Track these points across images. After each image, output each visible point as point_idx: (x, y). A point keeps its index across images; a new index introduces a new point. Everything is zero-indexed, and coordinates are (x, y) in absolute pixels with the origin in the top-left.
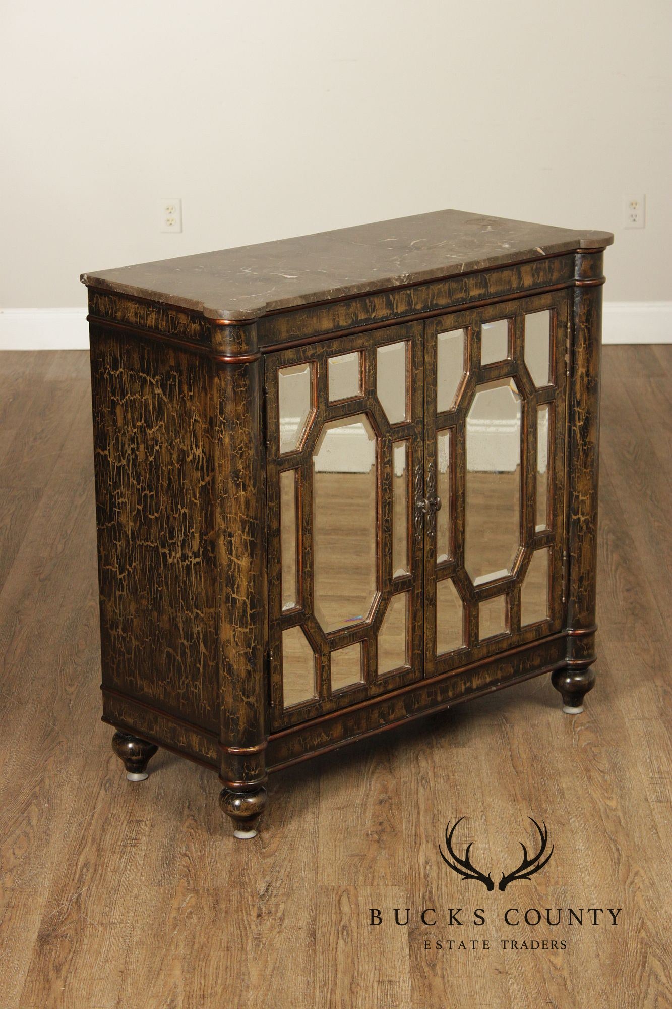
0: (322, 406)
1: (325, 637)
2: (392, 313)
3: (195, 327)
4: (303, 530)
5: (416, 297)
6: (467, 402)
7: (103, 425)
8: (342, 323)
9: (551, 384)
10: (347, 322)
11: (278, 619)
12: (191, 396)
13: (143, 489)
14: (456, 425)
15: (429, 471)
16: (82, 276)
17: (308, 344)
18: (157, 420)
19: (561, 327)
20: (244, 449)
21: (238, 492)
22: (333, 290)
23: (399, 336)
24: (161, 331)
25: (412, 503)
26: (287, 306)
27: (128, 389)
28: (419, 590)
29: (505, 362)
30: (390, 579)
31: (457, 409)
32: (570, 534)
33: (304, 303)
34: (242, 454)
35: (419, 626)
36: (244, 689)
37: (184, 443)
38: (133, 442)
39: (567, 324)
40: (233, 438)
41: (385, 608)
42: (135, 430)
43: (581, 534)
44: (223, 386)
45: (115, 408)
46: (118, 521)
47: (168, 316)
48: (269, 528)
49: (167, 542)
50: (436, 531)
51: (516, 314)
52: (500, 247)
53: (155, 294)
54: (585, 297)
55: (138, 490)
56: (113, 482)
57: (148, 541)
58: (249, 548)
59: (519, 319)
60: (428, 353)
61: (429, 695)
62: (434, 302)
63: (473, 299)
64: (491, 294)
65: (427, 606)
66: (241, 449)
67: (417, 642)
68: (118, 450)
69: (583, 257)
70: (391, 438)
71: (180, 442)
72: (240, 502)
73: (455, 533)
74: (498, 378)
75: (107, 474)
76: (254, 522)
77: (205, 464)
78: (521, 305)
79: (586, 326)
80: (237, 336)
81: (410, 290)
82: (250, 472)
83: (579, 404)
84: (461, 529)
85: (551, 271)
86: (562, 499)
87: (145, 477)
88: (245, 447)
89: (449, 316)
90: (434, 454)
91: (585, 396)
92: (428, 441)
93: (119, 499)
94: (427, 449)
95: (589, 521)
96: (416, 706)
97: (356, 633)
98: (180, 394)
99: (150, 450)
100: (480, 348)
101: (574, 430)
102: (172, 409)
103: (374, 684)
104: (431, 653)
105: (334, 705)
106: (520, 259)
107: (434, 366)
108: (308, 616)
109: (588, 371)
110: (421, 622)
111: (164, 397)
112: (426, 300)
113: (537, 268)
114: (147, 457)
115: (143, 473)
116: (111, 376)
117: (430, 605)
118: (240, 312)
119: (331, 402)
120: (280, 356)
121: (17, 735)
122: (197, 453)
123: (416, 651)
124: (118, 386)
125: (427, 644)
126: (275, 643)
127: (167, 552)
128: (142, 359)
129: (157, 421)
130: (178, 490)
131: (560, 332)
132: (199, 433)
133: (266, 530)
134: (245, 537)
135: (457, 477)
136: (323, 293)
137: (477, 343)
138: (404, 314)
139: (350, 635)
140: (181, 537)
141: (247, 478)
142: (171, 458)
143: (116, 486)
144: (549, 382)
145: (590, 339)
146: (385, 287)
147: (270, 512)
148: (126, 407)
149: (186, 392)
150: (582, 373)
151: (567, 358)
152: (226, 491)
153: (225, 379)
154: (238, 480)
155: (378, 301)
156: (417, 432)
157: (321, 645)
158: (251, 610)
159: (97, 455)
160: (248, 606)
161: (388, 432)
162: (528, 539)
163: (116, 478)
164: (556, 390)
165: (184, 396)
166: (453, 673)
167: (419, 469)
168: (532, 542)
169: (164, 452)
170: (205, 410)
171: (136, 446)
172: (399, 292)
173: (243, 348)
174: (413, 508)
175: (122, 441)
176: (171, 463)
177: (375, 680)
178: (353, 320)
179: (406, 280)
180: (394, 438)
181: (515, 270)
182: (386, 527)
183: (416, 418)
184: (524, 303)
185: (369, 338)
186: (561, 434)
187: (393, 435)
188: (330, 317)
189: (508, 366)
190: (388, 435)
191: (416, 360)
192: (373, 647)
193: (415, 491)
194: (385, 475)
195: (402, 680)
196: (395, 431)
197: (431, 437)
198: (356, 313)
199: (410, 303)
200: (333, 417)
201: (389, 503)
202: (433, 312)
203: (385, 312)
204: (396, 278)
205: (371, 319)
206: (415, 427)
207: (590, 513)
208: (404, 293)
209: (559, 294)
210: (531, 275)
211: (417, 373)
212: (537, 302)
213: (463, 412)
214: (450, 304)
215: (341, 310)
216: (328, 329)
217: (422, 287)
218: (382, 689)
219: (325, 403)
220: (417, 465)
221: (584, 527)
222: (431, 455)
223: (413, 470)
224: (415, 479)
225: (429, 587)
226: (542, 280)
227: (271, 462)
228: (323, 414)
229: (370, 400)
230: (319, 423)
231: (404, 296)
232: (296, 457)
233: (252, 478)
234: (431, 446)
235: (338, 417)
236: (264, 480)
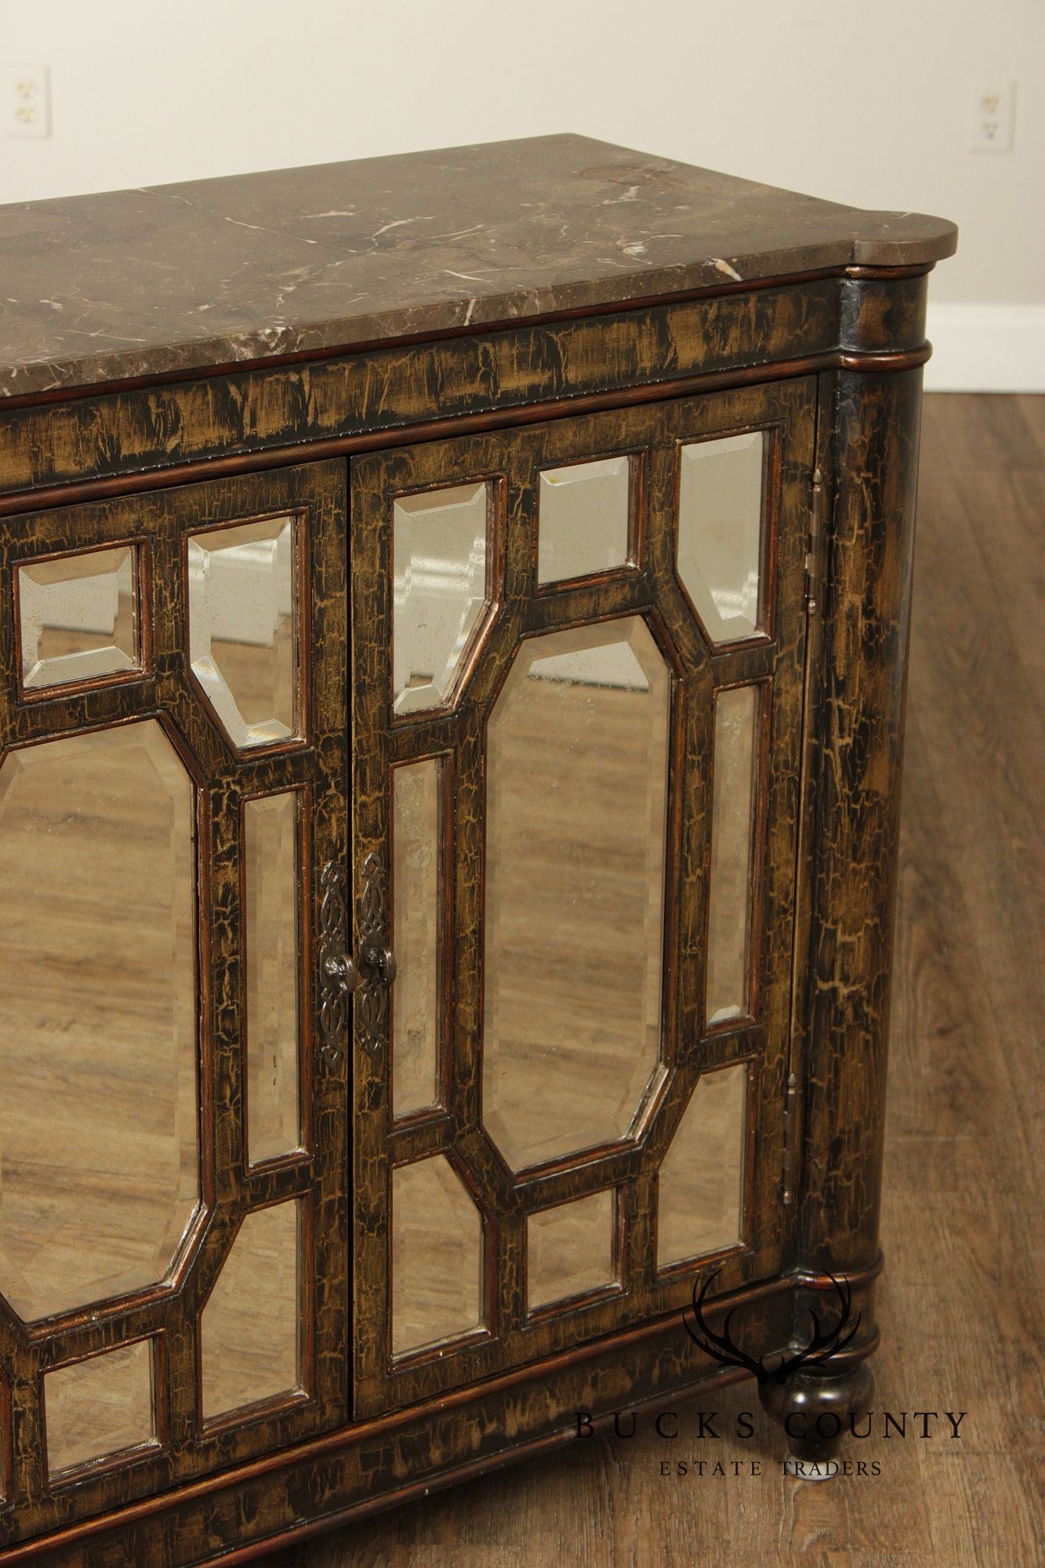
0: (1, 705)
1: (24, 1336)
2: (240, 439)
5: (317, 393)
6: (490, 685)
8: (64, 464)
9: (762, 634)
10: (80, 463)
14: (455, 748)
15: (367, 876)
19: (793, 478)
22: (20, 372)
23: (261, 504)
25: (312, 965)
28: (333, 1193)
29: (617, 576)
30: (240, 1171)
31: (459, 705)
32: (811, 1028)
35: (336, 1289)
39: (813, 471)
41: (226, 1246)
43: (839, 1030)
50: (389, 1035)
51: (650, 444)
52: (617, 253)
54: (866, 401)
59: (661, 457)
60: (361, 550)
61: (367, 1462)
62: (382, 406)
63: (510, 399)
64: (571, 388)
65: (362, 1234)
67: (328, 1329)
69: (863, 288)
70: (238, 788)
73: (453, 1038)
74: (593, 618)
78: (670, 418)
79: (867, 481)
81: (298, 372)
83: (842, 688)
84: (471, 1026)
85: (764, 323)
86: (789, 939)
89: (433, 447)
90: (383, 827)
91: (859, 669)
92: (363, 792)
94: (361, 815)
95: (861, 999)
96: (328, 1493)
97: (128, 1317)
100: (533, 538)
101: (827, 756)
103: (190, 1449)
104: (373, 1355)
105: (56, 1514)
106: (660, 289)
107: (381, 587)
109: (869, 601)
110: (342, 1277)
112: (352, 404)
113: (718, 318)
117: (371, 1230)
119: (33, 690)
123: (327, 1354)
125: (361, 1332)
131: (791, 496)
135: (459, 890)
137: (524, 524)
138: (275, 441)
139: (106, 1326)
144: (756, 629)
145: (878, 514)
146: (204, 363)
150: (853, 607)
151: (809, 562)
155: (189, 403)
156: (326, 770)
157: (9, 1359)
161: (229, 772)
162: (681, 1045)
164: (776, 650)
166: (442, 1403)
167: (335, 869)
168: (695, 1052)
172: (259, 378)
174: (314, 978)
177: (192, 1436)
178: (102, 455)
179: (277, 346)
180: (247, 790)
181: (648, 321)
182: (225, 1030)
183: (322, 732)
184: (677, 413)
185: (162, 508)
186: (787, 768)
187: (244, 780)
188: (22, 449)
189: (623, 586)
190: (230, 779)
191: (324, 570)
192: (185, 1351)
193: (321, 932)
194: (221, 891)
195: (284, 1429)
196: (253, 768)
197: (372, 784)
198: (111, 438)
199: (298, 410)
200: (38, 733)
201: (233, 967)
202: (378, 437)
203: (215, 434)
204: (242, 338)
205: (164, 452)
206: (319, 755)
207: (868, 977)
208: (277, 380)
209: (790, 390)
210: (701, 334)
211: (326, 607)
212: (719, 412)
213: (477, 714)
214: (434, 414)
215: (60, 428)
216: (13, 481)
217: (341, 365)
218: (213, 1460)
219: (9, 694)
220: (326, 860)
221: (849, 1012)
222: (372, 832)
223: (312, 873)
224: (321, 898)
225: (371, 1182)
226: (735, 350)
228: (3, 725)
229: (166, 682)
231: (280, 389)
234: (371, 808)
235: (55, 731)
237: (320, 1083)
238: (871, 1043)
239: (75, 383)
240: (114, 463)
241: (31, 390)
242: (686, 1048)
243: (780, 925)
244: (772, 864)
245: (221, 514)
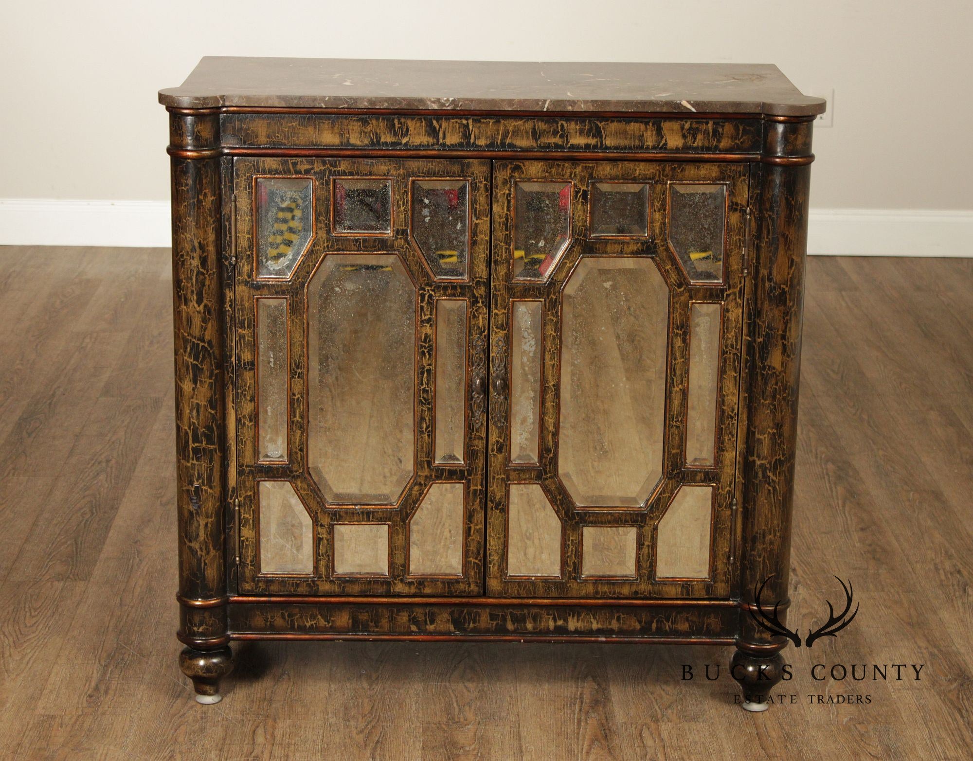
0: (323, 234)
1: (325, 505)
2: (437, 143)
5: (476, 130)
6: (565, 274)
8: (355, 140)
10: (362, 142)
11: (252, 466)
14: (546, 299)
15: (497, 347)
17: (301, 156)
19: (736, 210)
20: (185, 257)
21: (180, 305)
25: (468, 379)
28: (477, 486)
30: (431, 463)
31: (548, 280)
33: (284, 105)
34: (183, 262)
35: (478, 531)
39: (748, 208)
40: (175, 242)
41: (422, 495)
43: (756, 481)
48: (238, 358)
50: (508, 422)
54: (770, 178)
58: (191, 371)
59: (658, 187)
60: (497, 202)
61: (493, 617)
62: (508, 141)
63: (575, 148)
64: (607, 148)
65: (492, 509)
66: (182, 256)
67: (473, 548)
69: (769, 125)
70: (433, 293)
72: (182, 317)
73: (542, 432)
76: (198, 344)
78: (664, 170)
79: (770, 216)
81: (467, 119)
82: (192, 285)
83: (760, 314)
84: (551, 428)
85: (717, 135)
86: (734, 432)
89: (535, 163)
90: (506, 327)
92: (496, 308)
94: (495, 318)
95: (766, 468)
97: (374, 512)
100: (588, 212)
101: (754, 347)
103: (402, 581)
104: (496, 567)
105: (336, 589)
107: (507, 220)
108: (298, 473)
110: (481, 526)
112: (493, 137)
113: (690, 129)
117: (498, 509)
118: (172, 97)
120: (258, 163)
123: (473, 559)
126: (246, 492)
131: (733, 218)
134: (185, 358)
135: (546, 364)
136: (315, 99)
138: (453, 147)
139: (363, 513)
141: (189, 291)
145: (774, 233)
147: (240, 339)
155: (413, 125)
156: (477, 295)
158: (193, 442)
160: (190, 437)
161: (428, 285)
164: (725, 290)
166: (531, 601)
167: (481, 340)
168: (678, 473)
172: (448, 119)
174: (469, 385)
177: (403, 576)
178: (372, 141)
179: (449, 105)
180: (438, 294)
181: (651, 124)
182: (423, 397)
183: (476, 278)
184: (668, 169)
185: (400, 166)
186: (733, 348)
187: (437, 291)
188: (336, 131)
189: (638, 243)
190: (429, 288)
191: (478, 207)
192: (400, 536)
193: (473, 366)
194: (423, 336)
195: (449, 587)
196: (441, 286)
197: (501, 306)
198: (376, 133)
199: (466, 135)
200: (338, 250)
201: (429, 371)
202: (504, 153)
203: (425, 139)
204: (433, 99)
205: (401, 144)
206: (474, 287)
207: (769, 458)
208: (456, 122)
209: (733, 168)
210: (681, 134)
211: (478, 224)
212: (692, 172)
213: (557, 286)
214: (535, 148)
215: (353, 125)
216: (331, 144)
217: (488, 120)
218: (413, 590)
219: (327, 231)
220: (476, 334)
221: (760, 473)
222: (501, 327)
223: (469, 339)
224: (474, 351)
225: (497, 486)
226: (700, 145)
227: (242, 282)
228: (324, 243)
229: (399, 240)
230: (317, 253)
231: (457, 126)
232: (281, 285)
233: (195, 292)
234: (501, 316)
235: (347, 251)
236: (231, 301)
237: (471, 434)
238: (772, 491)
240: (376, 143)
242: (673, 470)
243: (729, 424)
244: (724, 393)
245: (428, 174)
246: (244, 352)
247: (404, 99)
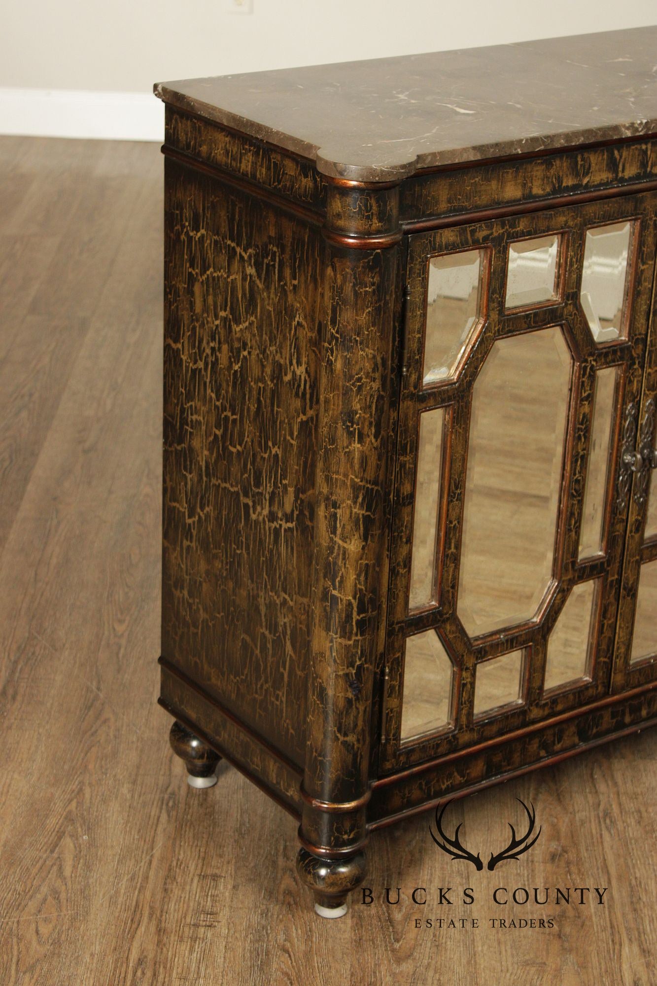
0: (494, 316)
1: (470, 644)
2: (616, 179)
3: (306, 183)
4: (449, 495)
5: (653, 156)
7: (177, 306)
8: (537, 191)
10: (544, 190)
11: (402, 622)
12: (295, 286)
13: (224, 409)
15: (646, 412)
16: (156, 87)
17: (479, 220)
18: (247, 312)
20: (364, 380)
21: (350, 444)
22: (527, 140)
23: (621, 214)
24: (260, 183)
25: (617, 457)
26: (450, 162)
27: (211, 260)
28: (614, 576)
30: (574, 563)
33: (479, 158)
34: (360, 388)
35: (609, 626)
36: (340, 723)
37: (281, 354)
38: (213, 339)
40: (347, 363)
41: (563, 601)
42: (217, 322)
44: (339, 281)
45: (193, 286)
46: (190, 446)
47: (270, 160)
48: (397, 494)
49: (251, 489)
50: (647, 495)
53: (252, 124)
55: (216, 407)
56: (185, 390)
57: (226, 482)
58: (361, 526)
61: (614, 715)
65: (624, 597)
66: (359, 380)
67: (604, 647)
68: (194, 347)
70: (594, 363)
71: (277, 352)
72: (353, 458)
75: (178, 376)
76: (372, 489)
77: (308, 391)
80: (366, 206)
81: (646, 144)
82: (371, 414)
87: (227, 392)
88: (366, 378)
92: (650, 367)
93: (192, 414)
94: (647, 379)
96: (595, 731)
97: (517, 637)
98: (280, 280)
99: (235, 354)
102: (268, 301)
103: (537, 705)
104: (622, 661)
105: (475, 736)
108: (448, 616)
110: (613, 620)
111: (258, 282)
114: (231, 363)
115: (224, 385)
116: (190, 239)
117: (628, 596)
118: (371, 169)
119: (509, 309)
120: (435, 238)
121: (49, 705)
122: (298, 372)
123: (602, 659)
124: (198, 254)
125: (618, 648)
126: (394, 655)
127: (251, 504)
128: (231, 220)
129: (247, 315)
130: (269, 420)
132: (303, 344)
133: (391, 496)
134: (356, 510)
136: (511, 144)
138: (631, 180)
139: (507, 641)
140: (270, 487)
141: (367, 423)
142: (263, 372)
143: (190, 397)
146: (608, 138)
147: (400, 469)
148: (208, 287)
149: (288, 279)
152: (333, 440)
153: (342, 271)
154: (352, 427)
155: (595, 159)
156: (635, 355)
157: (463, 656)
158: (359, 614)
159: (167, 348)
160: (355, 609)
161: (591, 354)
163: (190, 385)
165: (285, 284)
166: (651, 686)
167: (632, 408)
169: (254, 361)
170: (313, 311)
171: (217, 346)
172: (628, 147)
173: (374, 225)
174: (617, 463)
175: (199, 334)
176: (261, 379)
177: (539, 699)
178: (554, 186)
179: (642, 130)
180: (599, 364)
182: (574, 490)
183: (636, 335)
185: (577, 215)
187: (598, 359)
188: (519, 181)
190: (592, 358)
191: (645, 249)
192: (540, 655)
193: (623, 440)
194: (581, 417)
195: (579, 697)
196: (602, 353)
197: (654, 363)
198: (559, 177)
199: (644, 165)
200: (510, 331)
201: (582, 457)
203: (605, 176)
204: (627, 125)
205: (581, 185)
206: (633, 347)
208: (636, 148)
211: (644, 269)
215: (537, 171)
216: (513, 198)
218: (547, 712)
219: (499, 310)
220: (629, 402)
222: (651, 388)
223: (622, 410)
224: (625, 422)
225: (631, 571)
227: (408, 397)
228: (495, 327)
229: (569, 307)
230: (487, 341)
231: (637, 153)
232: (447, 390)
233: (374, 424)
234: (652, 376)
235: (518, 331)
236: (394, 424)
237: (614, 519)
239: (550, 147)
240: (558, 190)
241: (530, 150)
245: (603, 218)
246: (404, 484)
247: (600, 129)
